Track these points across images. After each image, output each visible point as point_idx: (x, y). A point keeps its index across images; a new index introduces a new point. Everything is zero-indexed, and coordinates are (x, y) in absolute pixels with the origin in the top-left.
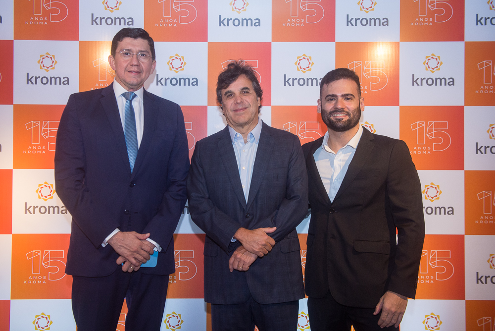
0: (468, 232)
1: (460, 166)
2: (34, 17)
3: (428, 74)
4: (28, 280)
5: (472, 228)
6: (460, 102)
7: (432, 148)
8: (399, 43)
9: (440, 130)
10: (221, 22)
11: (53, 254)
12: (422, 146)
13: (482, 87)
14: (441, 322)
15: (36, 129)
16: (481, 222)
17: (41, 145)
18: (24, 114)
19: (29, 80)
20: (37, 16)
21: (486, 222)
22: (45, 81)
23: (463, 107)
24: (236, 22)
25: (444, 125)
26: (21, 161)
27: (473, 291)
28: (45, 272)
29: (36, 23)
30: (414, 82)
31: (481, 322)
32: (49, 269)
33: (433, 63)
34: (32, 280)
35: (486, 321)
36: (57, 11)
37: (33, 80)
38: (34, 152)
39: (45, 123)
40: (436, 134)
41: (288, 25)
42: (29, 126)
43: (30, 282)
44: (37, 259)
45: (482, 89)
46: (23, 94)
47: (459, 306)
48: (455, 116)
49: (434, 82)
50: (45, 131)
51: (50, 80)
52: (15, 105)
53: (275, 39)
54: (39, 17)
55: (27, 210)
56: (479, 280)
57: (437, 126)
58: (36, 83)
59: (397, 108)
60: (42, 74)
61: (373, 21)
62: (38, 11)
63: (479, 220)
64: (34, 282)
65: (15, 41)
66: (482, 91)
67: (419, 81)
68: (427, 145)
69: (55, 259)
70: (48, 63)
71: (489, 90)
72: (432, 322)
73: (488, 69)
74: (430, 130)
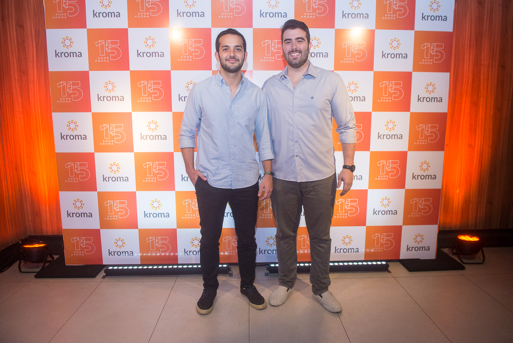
0: (410, 149)
1: (408, 109)
2: (140, 12)
3: (392, 51)
4: (145, 180)
5: (412, 147)
6: (410, 69)
7: (392, 98)
8: (374, 30)
9: (397, 87)
10: (261, 15)
11: (159, 165)
14: (390, 202)
15: (145, 86)
16: (418, 143)
17: (148, 96)
18: (137, 77)
19: (138, 54)
20: (142, 12)
21: (420, 143)
22: (149, 55)
23: (411, 72)
24: (271, 15)
25: (400, 84)
26: (137, 107)
27: (410, 184)
28: (155, 175)
29: (142, 17)
30: (383, 56)
31: (413, 201)
32: (158, 174)
33: (395, 44)
34: (148, 180)
35: (416, 200)
36: (155, 8)
37: (141, 54)
38: (144, 101)
39: (150, 82)
40: (395, 89)
41: (305, 17)
42: (140, 84)
43: (147, 181)
44: (150, 167)
45: (423, 61)
46: (136, 64)
47: (401, 193)
48: (406, 78)
49: (396, 56)
51: (151, 54)
52: (131, 71)
54: (144, 12)
55: (142, 137)
56: (414, 177)
57: (396, 84)
58: (143, 56)
59: (372, 73)
60: (147, 50)
61: (359, 15)
62: (142, 9)
64: (150, 181)
65: (129, 29)
66: (423, 63)
67: (386, 56)
68: (389, 96)
69: (161, 167)
70: (150, 42)
71: (427, 62)
72: (386, 202)
73: (427, 49)
74: (391, 86)
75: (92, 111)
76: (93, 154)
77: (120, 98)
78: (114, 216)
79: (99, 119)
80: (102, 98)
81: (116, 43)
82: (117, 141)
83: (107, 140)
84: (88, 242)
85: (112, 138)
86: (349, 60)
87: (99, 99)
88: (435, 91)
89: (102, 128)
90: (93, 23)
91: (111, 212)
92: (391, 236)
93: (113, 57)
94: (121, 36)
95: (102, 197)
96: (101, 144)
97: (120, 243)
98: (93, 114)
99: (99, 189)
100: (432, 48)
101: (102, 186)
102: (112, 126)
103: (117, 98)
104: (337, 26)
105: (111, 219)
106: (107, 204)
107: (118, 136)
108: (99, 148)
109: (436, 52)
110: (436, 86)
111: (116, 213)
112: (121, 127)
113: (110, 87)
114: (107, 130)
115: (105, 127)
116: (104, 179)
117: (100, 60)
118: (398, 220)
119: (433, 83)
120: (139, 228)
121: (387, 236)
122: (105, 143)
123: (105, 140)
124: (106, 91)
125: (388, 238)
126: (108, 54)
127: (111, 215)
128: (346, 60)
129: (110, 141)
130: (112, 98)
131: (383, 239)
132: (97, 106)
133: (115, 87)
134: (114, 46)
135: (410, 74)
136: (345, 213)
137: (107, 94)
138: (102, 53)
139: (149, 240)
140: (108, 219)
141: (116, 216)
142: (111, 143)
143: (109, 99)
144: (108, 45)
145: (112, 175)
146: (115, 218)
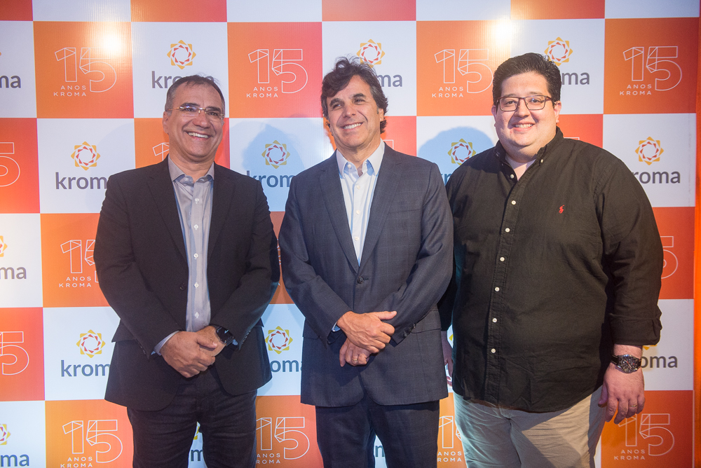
11: (8, 338)
13: (629, 87)
23: (602, 115)
33: (558, 51)
45: (629, 90)
66: (628, 93)
69: (11, 344)
71: (639, 90)
73: (638, 59)
86: (451, 92)
88: (662, 157)
100: (651, 58)
104: (421, 15)
109: (660, 65)
110: (662, 146)
119: (655, 139)
128: (444, 92)
136: (455, 450)
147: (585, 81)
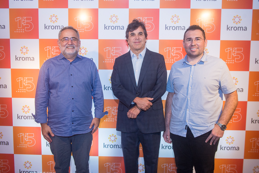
0: (249, 100)
1: (247, 69)
3: (234, 25)
5: (251, 98)
6: (249, 39)
7: (235, 61)
8: (221, 10)
9: (239, 52)
12: (230, 60)
14: (234, 140)
15: (49, 51)
16: (255, 95)
18: (44, 44)
19: (45, 27)
21: (257, 95)
22: (53, 27)
25: (241, 50)
27: (250, 127)
29: (48, 0)
30: (228, 28)
31: (252, 140)
33: (237, 20)
35: (254, 140)
37: (48, 27)
39: (53, 48)
40: (237, 54)
41: (168, 0)
42: (46, 49)
46: (44, 34)
47: (242, 133)
49: (238, 29)
50: (53, 51)
51: (55, 27)
52: (40, 39)
53: (161, 7)
56: (252, 121)
57: (238, 50)
58: (49, 29)
59: (219, 41)
60: (52, 24)
63: (255, 94)
65: (39, 9)
67: (230, 28)
68: (232, 59)
70: (54, 19)
72: (230, 140)
74: (234, 52)
75: (11, 68)
76: (11, 99)
77: (31, 59)
78: (24, 145)
79: (16, 73)
80: (18, 59)
81: (30, 19)
82: (28, 89)
83: (21, 89)
84: (5, 163)
85: (25, 87)
87: (16, 59)
89: (18, 80)
90: (13, 4)
91: (22, 142)
92: (234, 167)
93: (27, 29)
94: (33, 14)
95: (17, 130)
96: (17, 91)
97: (28, 165)
98: (12, 69)
99: (14, 125)
101: (17, 123)
102: (25, 78)
103: (29, 58)
104: (192, 7)
105: (22, 147)
106: (19, 135)
107: (29, 86)
108: (15, 94)
111: (26, 142)
112: (31, 79)
113: (24, 50)
114: (21, 81)
115: (20, 79)
116: (18, 117)
117: (18, 31)
118: (240, 155)
120: (42, 154)
121: (231, 167)
122: (20, 91)
123: (20, 89)
124: (22, 53)
125: (232, 168)
126: (23, 27)
127: (22, 144)
129: (23, 90)
130: (25, 59)
131: (228, 169)
132: (15, 64)
133: (28, 50)
134: (28, 21)
135: (249, 42)
137: (22, 55)
138: (20, 26)
139: (49, 163)
140: (20, 147)
141: (26, 145)
142: (24, 91)
143: (23, 59)
144: (24, 21)
145: (24, 114)
146: (25, 146)
147: (245, 30)
